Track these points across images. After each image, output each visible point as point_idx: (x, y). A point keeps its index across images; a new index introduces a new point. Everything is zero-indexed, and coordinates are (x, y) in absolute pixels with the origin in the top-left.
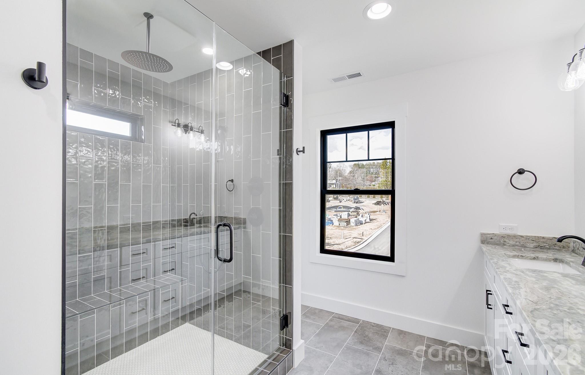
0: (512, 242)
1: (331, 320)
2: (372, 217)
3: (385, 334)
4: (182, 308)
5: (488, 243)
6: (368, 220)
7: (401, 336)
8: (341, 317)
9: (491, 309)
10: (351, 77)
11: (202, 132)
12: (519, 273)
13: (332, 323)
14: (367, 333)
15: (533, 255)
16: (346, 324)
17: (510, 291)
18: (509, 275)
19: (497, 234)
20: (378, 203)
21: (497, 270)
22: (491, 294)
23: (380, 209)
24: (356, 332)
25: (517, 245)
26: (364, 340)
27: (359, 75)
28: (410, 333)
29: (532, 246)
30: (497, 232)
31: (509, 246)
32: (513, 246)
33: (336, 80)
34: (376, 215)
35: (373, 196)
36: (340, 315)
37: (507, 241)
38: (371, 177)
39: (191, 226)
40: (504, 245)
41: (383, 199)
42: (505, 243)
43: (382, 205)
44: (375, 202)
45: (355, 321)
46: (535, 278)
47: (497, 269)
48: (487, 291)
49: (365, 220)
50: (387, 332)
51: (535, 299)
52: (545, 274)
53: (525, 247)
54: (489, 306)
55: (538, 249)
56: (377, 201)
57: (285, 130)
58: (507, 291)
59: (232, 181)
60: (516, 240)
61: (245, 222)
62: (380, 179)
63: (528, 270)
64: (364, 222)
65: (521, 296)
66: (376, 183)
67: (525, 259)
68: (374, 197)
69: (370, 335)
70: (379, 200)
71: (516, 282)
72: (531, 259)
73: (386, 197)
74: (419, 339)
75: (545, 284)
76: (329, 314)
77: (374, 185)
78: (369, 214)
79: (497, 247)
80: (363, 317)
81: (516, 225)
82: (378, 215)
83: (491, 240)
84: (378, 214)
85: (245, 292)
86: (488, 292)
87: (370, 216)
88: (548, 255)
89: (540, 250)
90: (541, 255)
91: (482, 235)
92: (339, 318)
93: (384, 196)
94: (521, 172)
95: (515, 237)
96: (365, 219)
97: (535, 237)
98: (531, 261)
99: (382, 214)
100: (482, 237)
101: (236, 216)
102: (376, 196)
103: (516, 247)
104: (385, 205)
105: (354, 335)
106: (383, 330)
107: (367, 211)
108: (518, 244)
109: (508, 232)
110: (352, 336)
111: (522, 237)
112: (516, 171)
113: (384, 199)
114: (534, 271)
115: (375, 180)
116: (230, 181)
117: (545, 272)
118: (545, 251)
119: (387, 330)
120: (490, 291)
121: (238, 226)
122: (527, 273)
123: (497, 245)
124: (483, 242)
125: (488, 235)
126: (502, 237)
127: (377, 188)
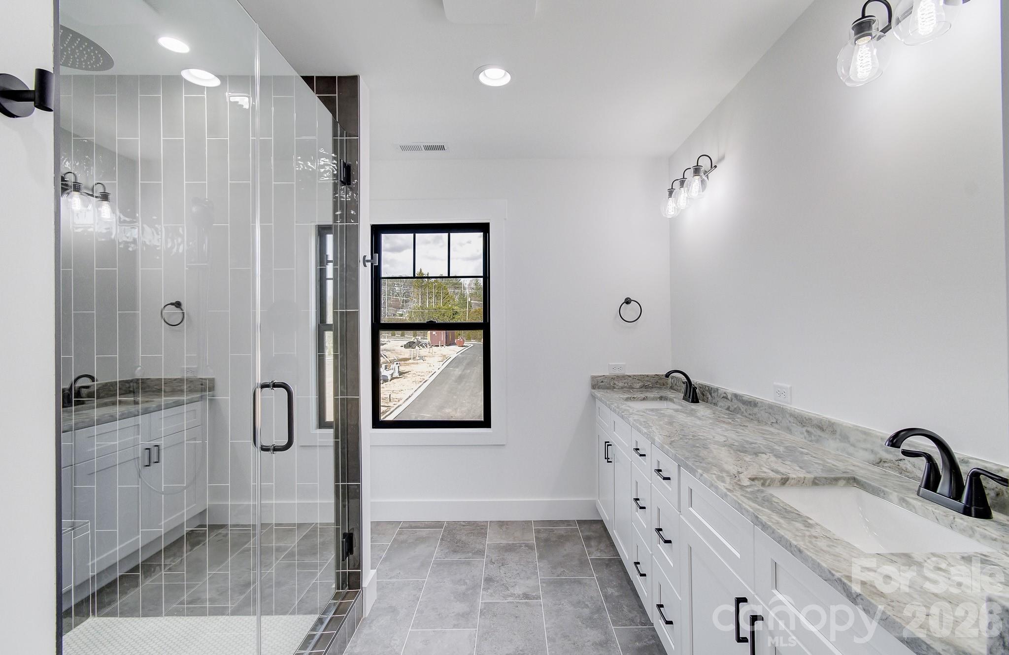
0: (621, 384)
1: (400, 533)
2: (402, 369)
3: (483, 531)
4: (76, 588)
5: (599, 388)
6: (396, 374)
7: (504, 528)
8: (413, 525)
9: (611, 462)
10: (428, 148)
11: (105, 197)
12: (642, 414)
13: (402, 537)
14: (458, 537)
15: (643, 396)
16: (424, 532)
17: (645, 430)
18: (636, 417)
19: (608, 375)
20: (410, 345)
21: (623, 414)
22: (611, 445)
23: (415, 355)
24: (442, 539)
25: (626, 387)
26: (458, 546)
27: (442, 148)
28: (513, 522)
29: (638, 387)
30: (607, 374)
31: (619, 388)
32: (622, 388)
33: (404, 148)
34: (408, 364)
35: (400, 332)
36: (411, 523)
37: (616, 382)
38: (397, 300)
39: (78, 405)
40: (614, 388)
41: (417, 337)
42: (615, 386)
43: (417, 348)
44: (405, 343)
45: (438, 525)
46: (656, 416)
47: (622, 412)
48: (606, 442)
49: (392, 375)
50: (484, 528)
51: (667, 434)
52: (662, 412)
53: (633, 388)
54: (609, 460)
55: (643, 389)
56: (407, 342)
57: (345, 224)
58: (640, 432)
59: (178, 305)
60: (625, 381)
61: (213, 387)
62: (412, 305)
63: (647, 409)
64: (389, 378)
65: (655, 433)
66: (405, 310)
67: (637, 400)
68: (403, 335)
69: (464, 538)
70: (412, 340)
71: (644, 422)
72: (641, 400)
73: (422, 334)
74: (525, 525)
75: (666, 420)
76: (393, 525)
77: (401, 315)
78: (397, 364)
79: (608, 391)
80: (445, 517)
81: (624, 363)
82: (413, 365)
83: (601, 384)
84: (412, 363)
85: (213, 527)
86: (607, 444)
87: (399, 366)
88: (654, 393)
89: (645, 390)
90: (650, 395)
91: (593, 378)
92: (411, 527)
93: (418, 332)
94: (628, 301)
95: (624, 377)
96: (391, 372)
97: (641, 375)
98: (642, 402)
99: (417, 363)
100: (593, 381)
101: (190, 375)
102: (406, 332)
103: (625, 389)
104: (421, 347)
105: (441, 544)
106: (479, 528)
107: (393, 359)
108: (626, 385)
109: (618, 372)
110: (439, 546)
111: (629, 376)
112: (624, 301)
113: (420, 338)
114: (652, 410)
115: (403, 306)
116: (172, 304)
117: (661, 410)
118: (649, 390)
119: (484, 526)
120: (608, 442)
121: (198, 396)
122: (648, 412)
123: (608, 388)
124: (594, 387)
125: (599, 378)
126: (612, 378)
127: (406, 319)
